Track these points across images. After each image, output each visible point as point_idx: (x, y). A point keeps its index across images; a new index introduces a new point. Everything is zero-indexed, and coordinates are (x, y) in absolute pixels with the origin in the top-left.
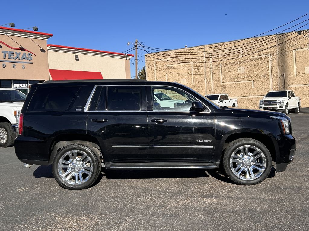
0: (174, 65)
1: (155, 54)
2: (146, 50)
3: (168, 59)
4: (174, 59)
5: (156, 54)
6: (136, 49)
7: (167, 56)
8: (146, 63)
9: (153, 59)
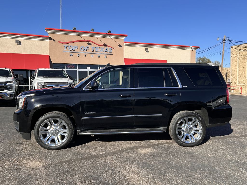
5: (239, 46)
6: (224, 43)
9: (237, 50)
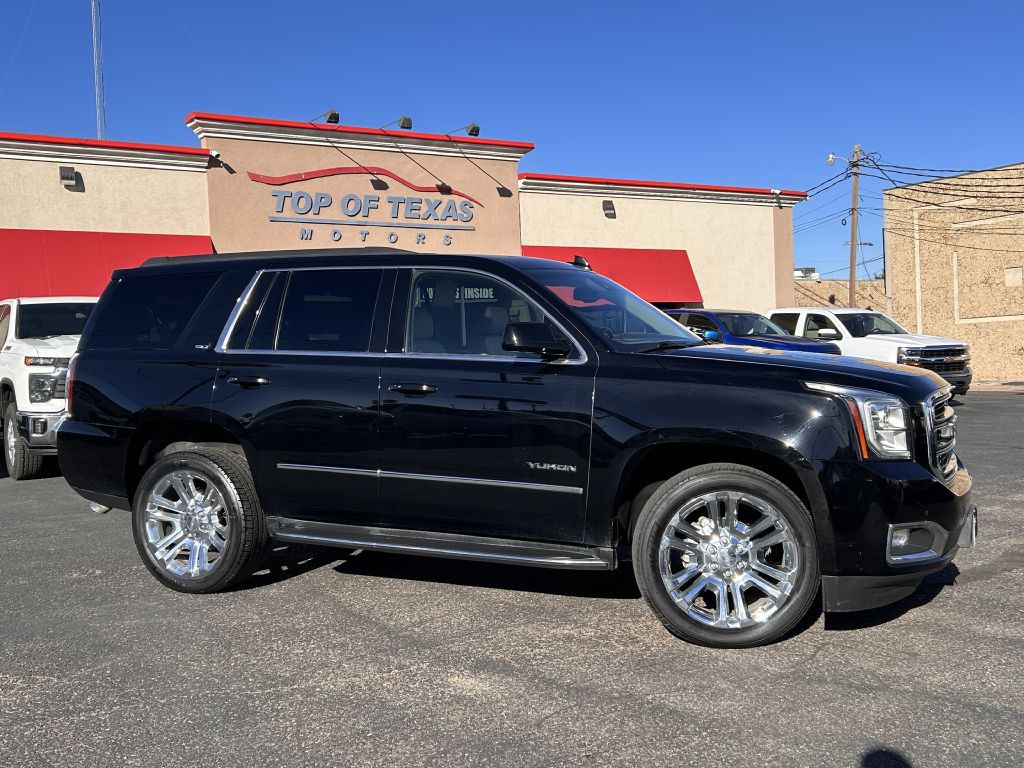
0: (982, 222)
1: (917, 188)
2: (892, 176)
3: (960, 203)
4: (982, 203)
5: (921, 189)
6: (855, 174)
7: (958, 193)
8: (886, 220)
9: (911, 205)
